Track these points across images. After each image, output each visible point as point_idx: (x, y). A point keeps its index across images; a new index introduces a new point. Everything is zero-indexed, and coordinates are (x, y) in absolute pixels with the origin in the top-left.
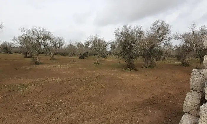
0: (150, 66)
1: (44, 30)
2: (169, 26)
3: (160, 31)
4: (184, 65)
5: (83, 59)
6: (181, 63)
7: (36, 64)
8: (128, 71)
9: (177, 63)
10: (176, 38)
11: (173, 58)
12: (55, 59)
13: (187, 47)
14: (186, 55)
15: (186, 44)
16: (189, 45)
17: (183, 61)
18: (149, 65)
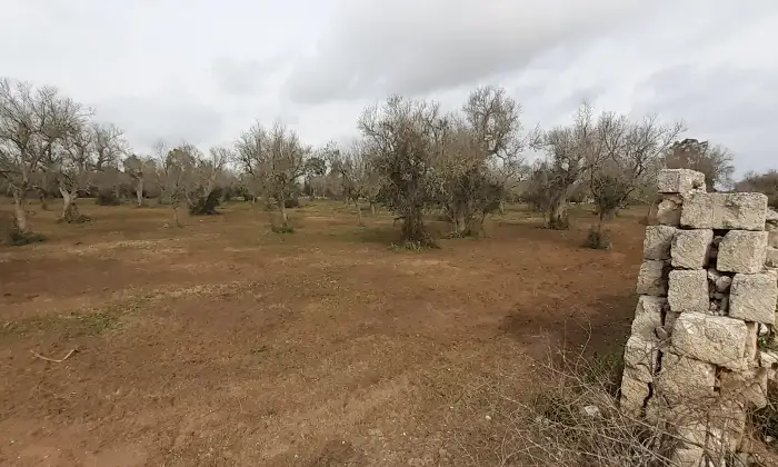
0: (468, 233)
1: (47, 94)
2: (516, 106)
3: (491, 121)
4: (555, 224)
5: (209, 214)
6: (548, 220)
7: (15, 240)
8: (409, 252)
9: (533, 219)
10: (536, 144)
11: (517, 206)
12: (83, 219)
13: (562, 171)
14: (560, 195)
15: (558, 164)
16: (567, 166)
17: (552, 215)
18: (463, 229)
